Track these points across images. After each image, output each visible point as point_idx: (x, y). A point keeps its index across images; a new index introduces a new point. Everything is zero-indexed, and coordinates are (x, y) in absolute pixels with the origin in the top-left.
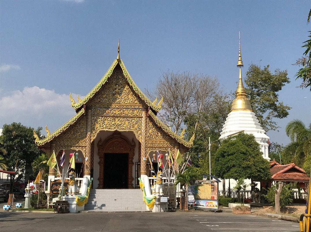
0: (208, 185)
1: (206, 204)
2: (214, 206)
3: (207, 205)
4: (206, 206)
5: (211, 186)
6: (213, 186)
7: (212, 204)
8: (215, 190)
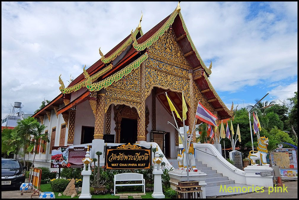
0: (285, 154)
1: (284, 173)
2: (294, 175)
3: (286, 174)
4: (284, 176)
5: (288, 154)
6: (291, 154)
7: (292, 173)
8: (294, 158)
